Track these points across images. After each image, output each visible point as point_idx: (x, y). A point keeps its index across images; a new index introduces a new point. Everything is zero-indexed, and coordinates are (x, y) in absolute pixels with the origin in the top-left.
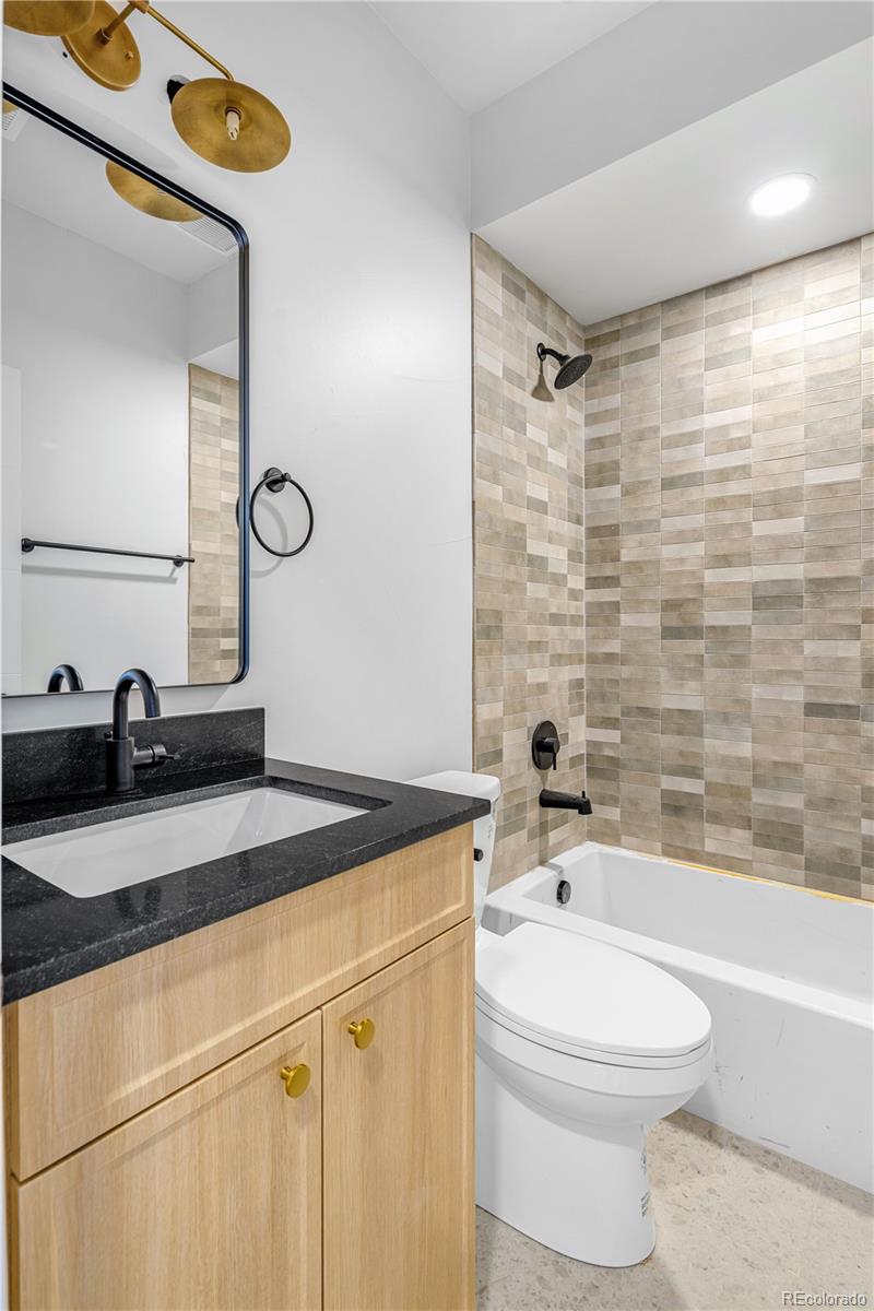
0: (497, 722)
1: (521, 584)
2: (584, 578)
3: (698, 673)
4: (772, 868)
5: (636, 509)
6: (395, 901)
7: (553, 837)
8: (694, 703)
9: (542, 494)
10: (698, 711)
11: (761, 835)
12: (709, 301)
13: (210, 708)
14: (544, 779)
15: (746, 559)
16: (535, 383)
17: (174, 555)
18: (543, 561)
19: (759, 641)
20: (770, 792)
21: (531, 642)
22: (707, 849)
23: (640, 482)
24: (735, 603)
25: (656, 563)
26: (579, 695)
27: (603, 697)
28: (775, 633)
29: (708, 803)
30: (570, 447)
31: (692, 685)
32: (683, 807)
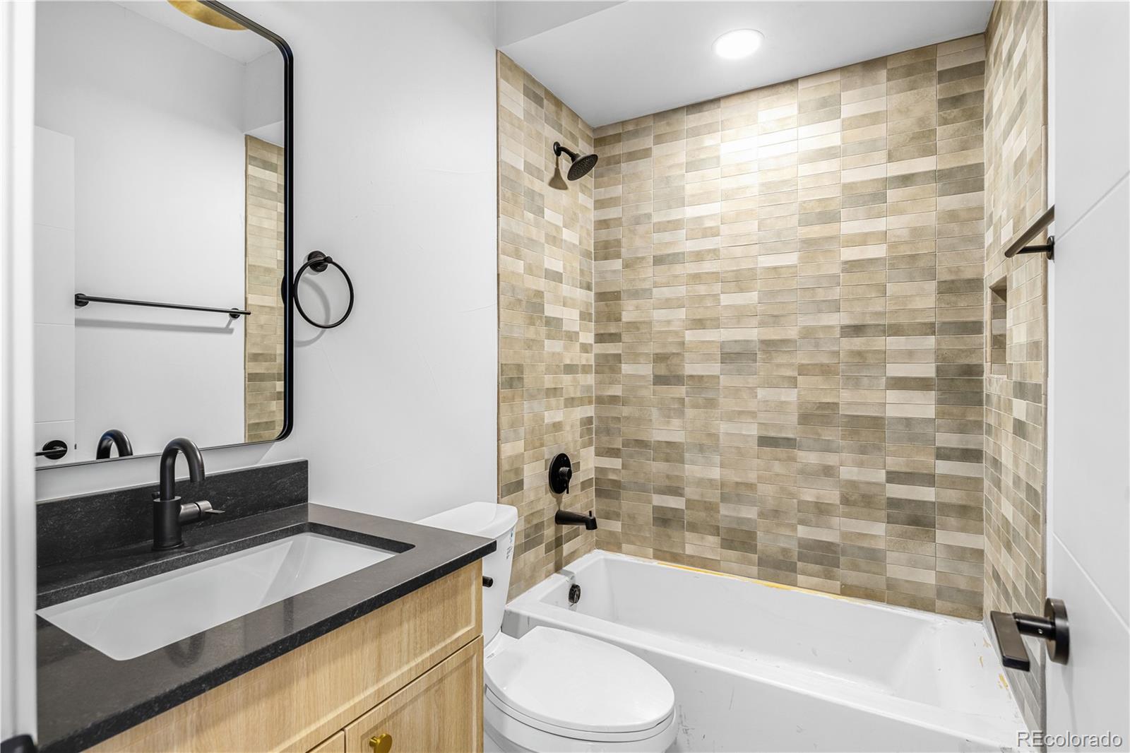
0: (519, 457)
1: (539, 341)
2: (593, 334)
3: (681, 413)
4: (735, 566)
5: (634, 280)
6: (412, 631)
7: (567, 548)
8: (678, 437)
9: (557, 266)
10: (680, 443)
11: (727, 540)
12: (690, 116)
13: (256, 463)
14: (559, 502)
15: (716, 323)
16: (552, 174)
17: (230, 309)
18: (558, 321)
19: (726, 388)
20: (732, 506)
21: (547, 389)
22: (686, 553)
23: (638, 258)
24: (708, 358)
25: (649, 324)
26: (589, 430)
27: (608, 432)
28: (737, 381)
29: (687, 517)
30: (582, 227)
31: (676, 422)
32: (670, 520)
